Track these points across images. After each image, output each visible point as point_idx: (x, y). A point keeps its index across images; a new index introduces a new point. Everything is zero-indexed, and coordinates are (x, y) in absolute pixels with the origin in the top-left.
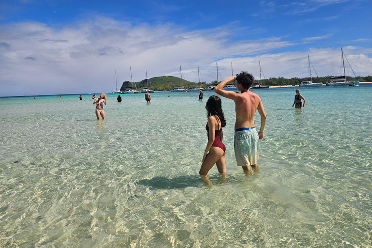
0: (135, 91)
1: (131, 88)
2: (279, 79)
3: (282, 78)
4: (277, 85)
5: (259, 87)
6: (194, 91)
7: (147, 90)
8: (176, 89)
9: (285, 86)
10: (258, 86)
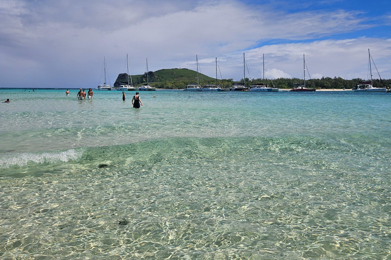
0: (132, 88)
1: (127, 83)
2: (335, 79)
3: (340, 79)
4: (331, 88)
5: (302, 90)
6: (209, 90)
7: (146, 87)
8: (189, 87)
9: (342, 90)
10: (300, 88)
